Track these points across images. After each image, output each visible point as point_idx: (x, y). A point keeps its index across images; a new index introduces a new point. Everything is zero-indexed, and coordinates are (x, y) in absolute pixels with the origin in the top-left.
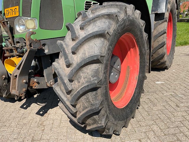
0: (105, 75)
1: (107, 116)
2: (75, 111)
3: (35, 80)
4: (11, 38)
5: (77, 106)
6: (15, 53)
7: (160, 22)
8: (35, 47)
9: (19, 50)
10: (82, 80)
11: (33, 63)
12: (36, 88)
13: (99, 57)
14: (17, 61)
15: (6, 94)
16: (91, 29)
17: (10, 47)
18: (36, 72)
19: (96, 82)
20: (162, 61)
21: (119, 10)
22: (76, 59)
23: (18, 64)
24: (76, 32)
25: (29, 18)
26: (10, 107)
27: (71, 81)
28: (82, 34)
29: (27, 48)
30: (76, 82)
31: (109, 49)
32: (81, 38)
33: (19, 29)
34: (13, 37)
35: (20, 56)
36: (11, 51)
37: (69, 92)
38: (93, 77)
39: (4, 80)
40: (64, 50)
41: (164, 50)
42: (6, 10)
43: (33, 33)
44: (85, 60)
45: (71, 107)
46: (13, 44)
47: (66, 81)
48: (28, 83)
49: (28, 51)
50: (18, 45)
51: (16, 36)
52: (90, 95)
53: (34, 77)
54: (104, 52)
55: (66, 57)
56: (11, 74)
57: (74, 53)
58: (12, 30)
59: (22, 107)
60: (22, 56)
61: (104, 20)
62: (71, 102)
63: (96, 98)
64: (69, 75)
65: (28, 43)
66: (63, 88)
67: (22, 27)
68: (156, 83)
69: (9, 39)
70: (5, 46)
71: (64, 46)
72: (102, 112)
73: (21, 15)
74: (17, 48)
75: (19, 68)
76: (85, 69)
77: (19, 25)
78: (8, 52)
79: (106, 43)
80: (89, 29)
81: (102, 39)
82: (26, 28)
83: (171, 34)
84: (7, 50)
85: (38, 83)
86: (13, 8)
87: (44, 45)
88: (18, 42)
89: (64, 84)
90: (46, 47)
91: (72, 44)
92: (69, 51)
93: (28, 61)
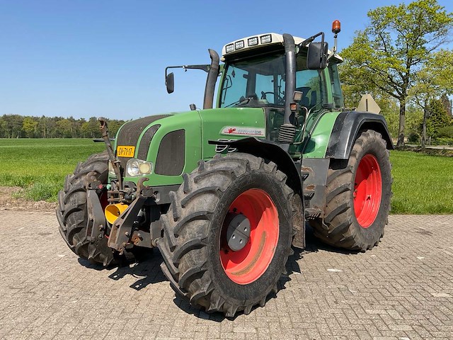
0: (212, 233)
1: (212, 282)
2: (177, 272)
3: (139, 234)
4: (120, 181)
5: (180, 266)
6: (121, 198)
7: (340, 171)
8: (145, 195)
9: (127, 196)
10: (187, 236)
11: (140, 213)
12: (137, 244)
13: (206, 213)
14: (123, 208)
15: (94, 255)
16: (205, 184)
17: (116, 190)
18: (141, 224)
19: (200, 238)
20: (346, 235)
21: (240, 165)
22: (185, 213)
23: (122, 212)
24: (189, 185)
25: (144, 162)
26: (95, 275)
27: (176, 236)
28: (195, 187)
29: (136, 194)
30: (181, 237)
31: (219, 206)
32: (193, 191)
33: (131, 171)
34: (122, 180)
35: (125, 203)
36: (116, 195)
37: (173, 248)
38: (198, 233)
39: (101, 230)
40: (174, 202)
41: (347, 217)
42: (119, 147)
43: (146, 179)
44: (192, 215)
45: (173, 267)
46: (120, 188)
47: (172, 235)
48: (130, 237)
49: (137, 199)
50: (126, 190)
51: (126, 179)
52: (193, 253)
53: (138, 230)
54: (213, 209)
55: (175, 210)
56: (111, 225)
57: (183, 207)
58: (122, 171)
59: (111, 277)
60: (129, 204)
61: (219, 175)
62: (173, 260)
63: (199, 257)
64: (175, 229)
65: (139, 190)
66: (167, 244)
67: (134, 170)
68: (328, 270)
69: (117, 181)
70: (110, 188)
71: (176, 198)
72: (206, 276)
73: (136, 157)
74: (124, 194)
75: (123, 218)
76: (191, 224)
77: (132, 167)
78: (112, 197)
79: (217, 200)
80: (203, 184)
81: (213, 195)
82: (139, 172)
83: (378, 190)
84: (112, 194)
85: (141, 239)
86: (129, 147)
87: (156, 192)
88: (127, 187)
89: (169, 238)
90: (158, 194)
91: (183, 196)
92: (178, 204)
93: (135, 210)
